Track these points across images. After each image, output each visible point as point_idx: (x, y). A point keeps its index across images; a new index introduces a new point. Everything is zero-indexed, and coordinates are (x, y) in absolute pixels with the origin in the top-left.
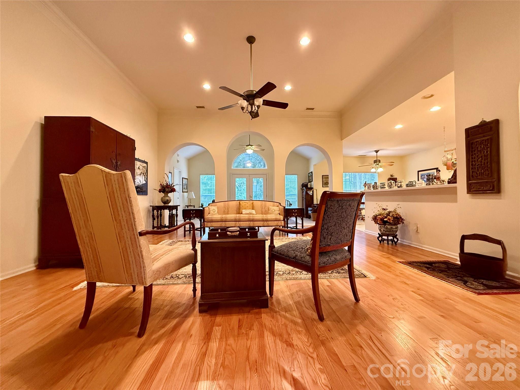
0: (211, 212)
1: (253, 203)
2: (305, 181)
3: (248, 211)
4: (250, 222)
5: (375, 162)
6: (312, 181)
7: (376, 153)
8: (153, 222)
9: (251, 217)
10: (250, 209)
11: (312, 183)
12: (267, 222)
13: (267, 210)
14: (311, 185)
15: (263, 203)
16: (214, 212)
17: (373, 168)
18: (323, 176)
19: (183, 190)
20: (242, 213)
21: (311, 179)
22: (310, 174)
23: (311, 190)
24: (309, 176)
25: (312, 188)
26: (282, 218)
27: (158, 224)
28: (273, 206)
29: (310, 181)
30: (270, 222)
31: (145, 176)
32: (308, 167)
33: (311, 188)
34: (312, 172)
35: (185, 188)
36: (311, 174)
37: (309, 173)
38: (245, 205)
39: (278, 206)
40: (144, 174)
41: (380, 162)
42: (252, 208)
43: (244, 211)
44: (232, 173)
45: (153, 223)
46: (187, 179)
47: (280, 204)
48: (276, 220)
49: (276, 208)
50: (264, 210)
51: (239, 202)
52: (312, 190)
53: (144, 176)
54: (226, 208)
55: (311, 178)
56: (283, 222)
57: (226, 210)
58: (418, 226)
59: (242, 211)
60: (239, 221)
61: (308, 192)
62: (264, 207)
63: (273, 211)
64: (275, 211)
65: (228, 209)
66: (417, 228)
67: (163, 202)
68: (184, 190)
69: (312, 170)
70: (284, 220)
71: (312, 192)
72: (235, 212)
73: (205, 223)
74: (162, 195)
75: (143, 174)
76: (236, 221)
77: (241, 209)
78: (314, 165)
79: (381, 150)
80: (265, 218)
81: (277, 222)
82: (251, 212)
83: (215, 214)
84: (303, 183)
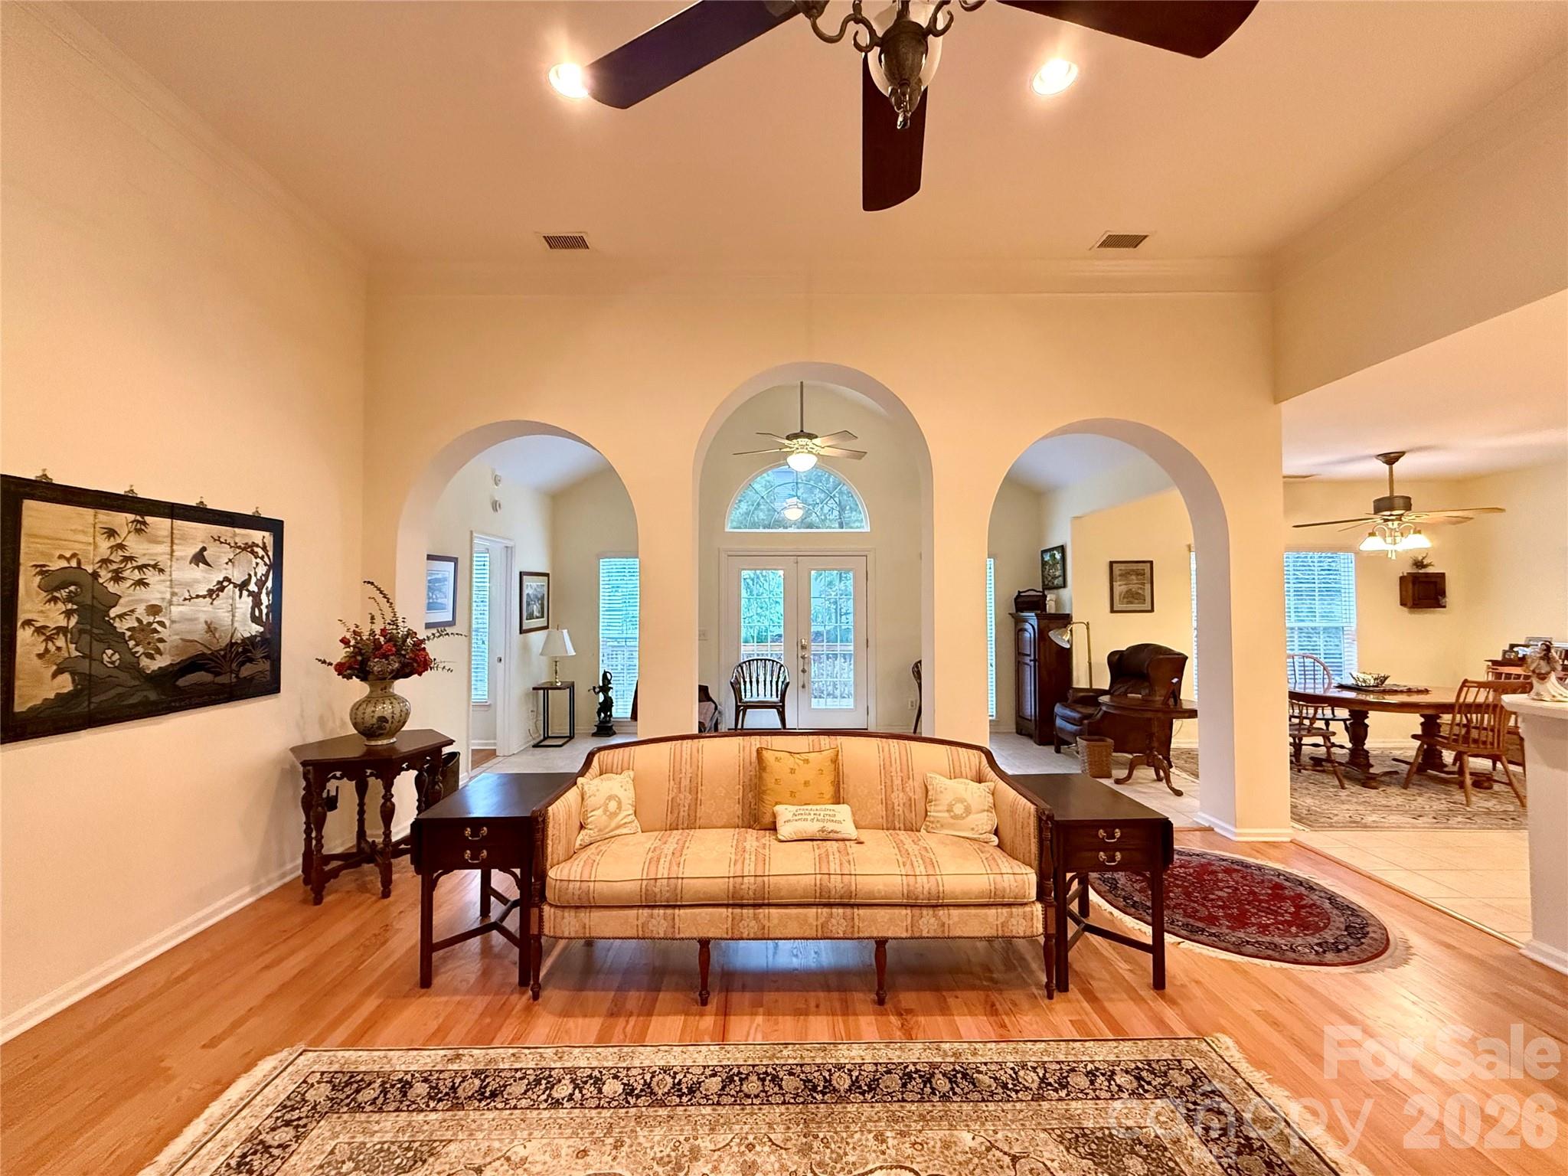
0: (597, 817)
1: (835, 761)
2: (1031, 582)
3: (812, 817)
4: (826, 911)
5: (1382, 505)
6: (1064, 585)
7: (1387, 467)
9: (835, 869)
10: (822, 801)
11: (1064, 593)
12: (941, 912)
13: (919, 795)
14: (1058, 602)
15: (895, 754)
16: (614, 814)
17: (1372, 534)
18: (1111, 563)
19: (525, 621)
20: (773, 832)
21: (1055, 577)
22: (1052, 556)
23: (1062, 628)
24: (1044, 563)
25: (1067, 618)
26: (1028, 879)
28: (954, 775)
29: (1055, 585)
31: (256, 598)
32: (1041, 525)
33: (1064, 620)
34: (1062, 549)
35: (536, 613)
36: (1058, 556)
37: (1044, 552)
38: (792, 771)
39: (980, 780)
40: (253, 587)
41: (1407, 504)
42: (828, 791)
43: (791, 818)
44: (726, 551)
46: (547, 575)
47: (989, 755)
48: (998, 900)
49: (976, 793)
50: (898, 798)
51: (759, 751)
52: (1067, 627)
53: (249, 598)
54: (685, 782)
55: (1058, 573)
57: (686, 798)
59: (774, 816)
60: (755, 906)
61: (1051, 634)
62: (897, 782)
63: (959, 809)
65: (694, 790)
67: (362, 728)
68: (528, 624)
69: (1061, 537)
70: (1043, 896)
71: (1065, 636)
72: (737, 814)
73: (545, 908)
75: (244, 586)
76: (742, 906)
77: (767, 798)
78: (1072, 518)
79: (1411, 451)
80: (924, 885)
81: (1005, 911)
82: (830, 826)
83: (618, 827)
84: (1019, 592)
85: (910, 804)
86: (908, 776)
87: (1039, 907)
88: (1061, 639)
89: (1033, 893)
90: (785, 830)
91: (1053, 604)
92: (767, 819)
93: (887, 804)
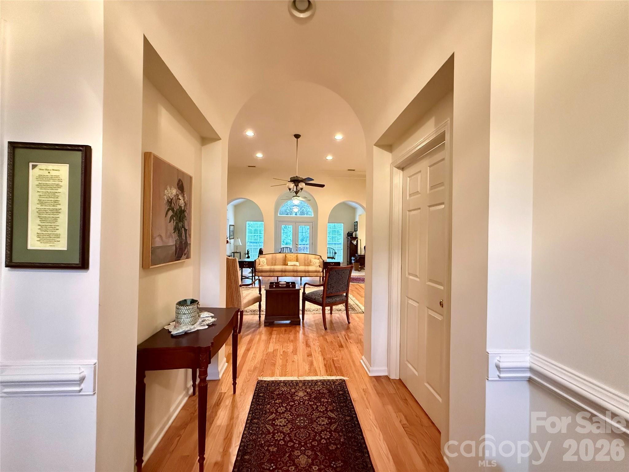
0: (261, 263)
1: (297, 256)
2: (350, 229)
3: (293, 263)
4: (293, 273)
6: (357, 230)
9: (295, 268)
10: (294, 261)
11: (357, 232)
12: (309, 273)
14: (356, 235)
15: (307, 256)
16: (264, 263)
20: (287, 265)
23: (355, 240)
24: (354, 225)
25: (357, 238)
26: (321, 269)
28: (315, 259)
30: (311, 273)
32: (354, 217)
34: (357, 222)
35: (232, 235)
36: (356, 224)
37: (354, 222)
38: (290, 257)
39: (319, 259)
42: (296, 260)
43: (289, 263)
44: (279, 220)
46: (234, 225)
47: (321, 256)
48: (316, 272)
49: (318, 261)
50: (306, 262)
51: (285, 255)
54: (274, 260)
55: (356, 228)
57: (274, 262)
59: (287, 263)
60: (284, 272)
61: (352, 241)
62: (306, 260)
63: (314, 263)
64: (316, 263)
65: (275, 261)
69: (357, 220)
70: (323, 271)
72: (282, 264)
73: (256, 273)
76: (283, 272)
77: (287, 261)
78: (359, 215)
80: (307, 270)
81: (317, 273)
82: (295, 264)
83: (264, 265)
84: (349, 232)
85: (308, 263)
86: (308, 259)
87: (322, 273)
88: (355, 243)
89: (321, 271)
90: (288, 265)
91: (354, 235)
92: (286, 264)
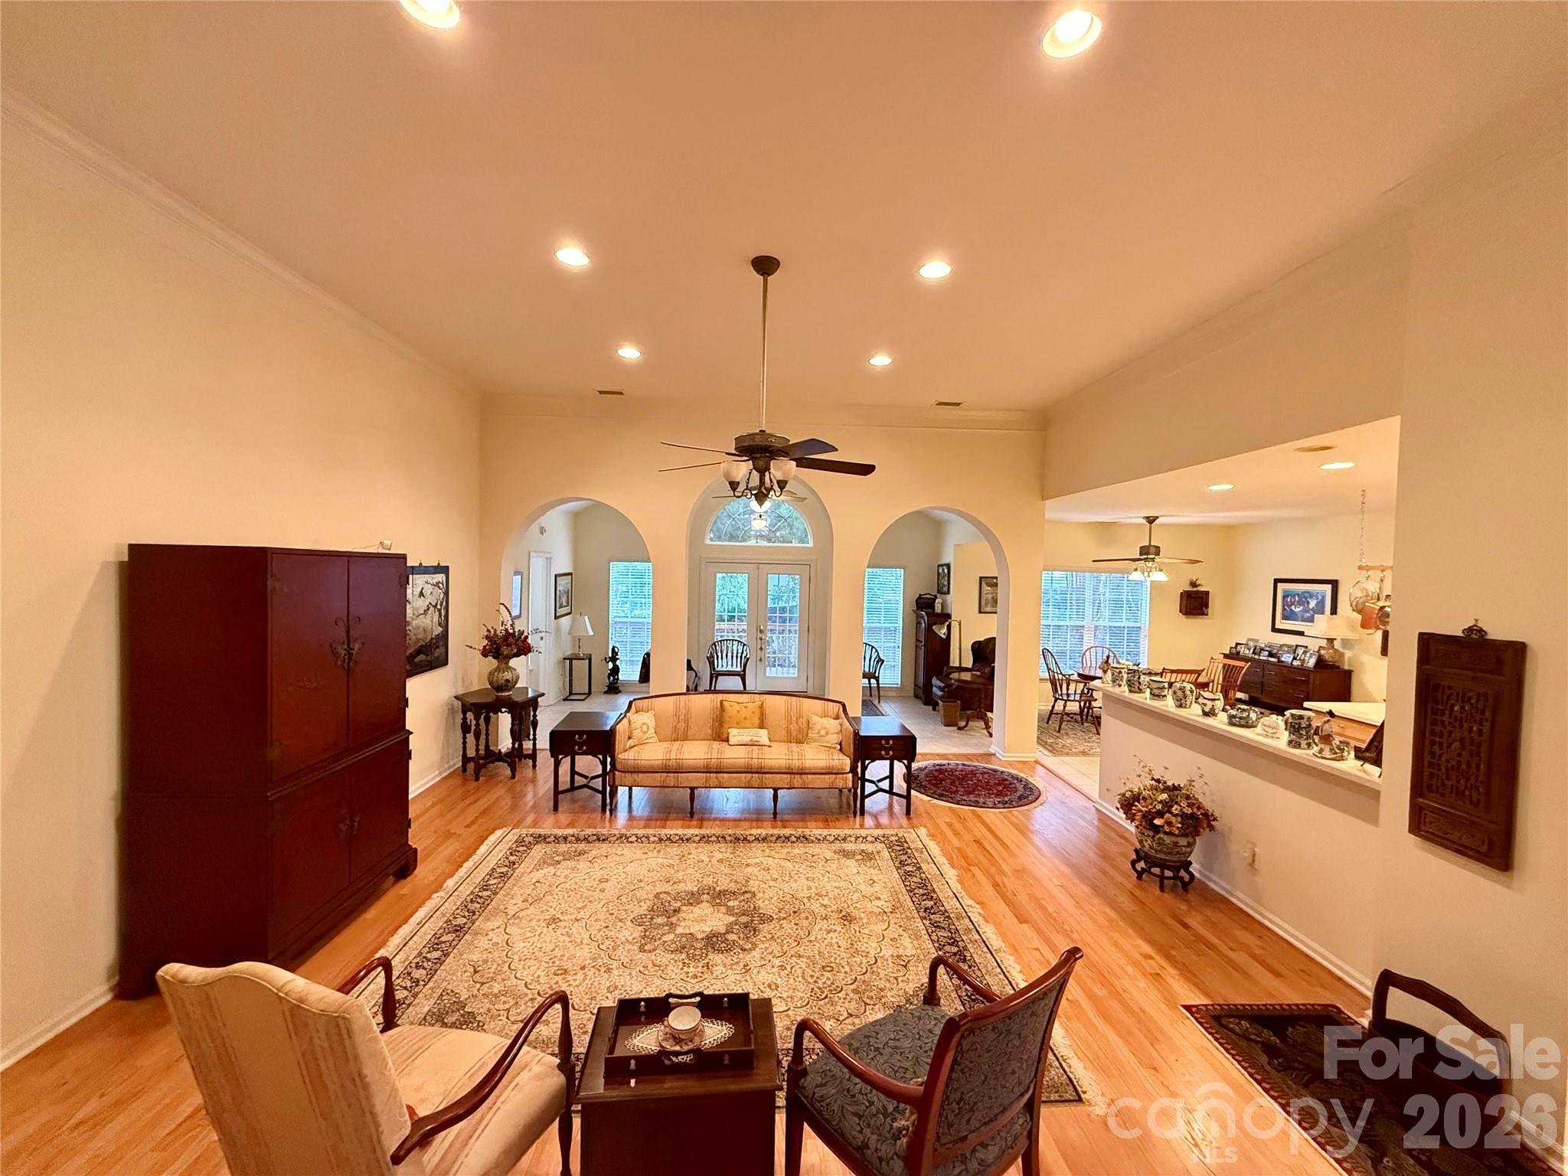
0: (637, 733)
1: (761, 707)
2: (927, 588)
3: (746, 735)
4: (750, 775)
5: (1145, 550)
6: (948, 593)
7: (1148, 524)
8: (464, 738)
9: (756, 757)
10: (753, 726)
11: (949, 598)
12: (803, 776)
13: (805, 726)
14: (943, 605)
15: (794, 703)
16: (646, 732)
17: (1136, 570)
18: (981, 578)
19: (558, 610)
21: (944, 586)
22: (943, 570)
23: (943, 623)
24: (939, 574)
25: (948, 616)
26: (847, 763)
27: (477, 750)
28: (825, 715)
29: (944, 589)
30: (809, 776)
31: (439, 610)
32: (938, 546)
33: (945, 617)
34: (948, 566)
35: (565, 604)
36: (946, 571)
37: (939, 566)
38: (738, 712)
39: (837, 718)
40: (439, 607)
42: (757, 722)
43: (736, 735)
44: (705, 558)
45: (465, 749)
46: (571, 574)
47: (844, 706)
48: (829, 771)
49: (832, 725)
50: (794, 727)
51: (721, 702)
52: (947, 623)
53: (437, 613)
54: (682, 717)
55: (946, 583)
56: (850, 775)
57: (682, 725)
58: (1256, 850)
59: (728, 734)
60: (716, 772)
61: (934, 627)
62: (794, 718)
63: (823, 733)
64: (827, 733)
65: (687, 721)
66: (1254, 855)
67: (495, 685)
68: (560, 612)
69: (948, 557)
70: (853, 770)
71: (944, 630)
72: (709, 733)
73: (617, 773)
74: (492, 663)
75: (435, 606)
76: (710, 772)
77: (724, 725)
78: (955, 545)
80: (796, 763)
81: (834, 776)
82: (755, 739)
83: (647, 738)
84: (920, 595)
85: (800, 730)
86: (799, 716)
88: (942, 632)
89: (848, 769)
90: (732, 740)
91: (940, 606)
92: (724, 736)
93: (788, 730)
